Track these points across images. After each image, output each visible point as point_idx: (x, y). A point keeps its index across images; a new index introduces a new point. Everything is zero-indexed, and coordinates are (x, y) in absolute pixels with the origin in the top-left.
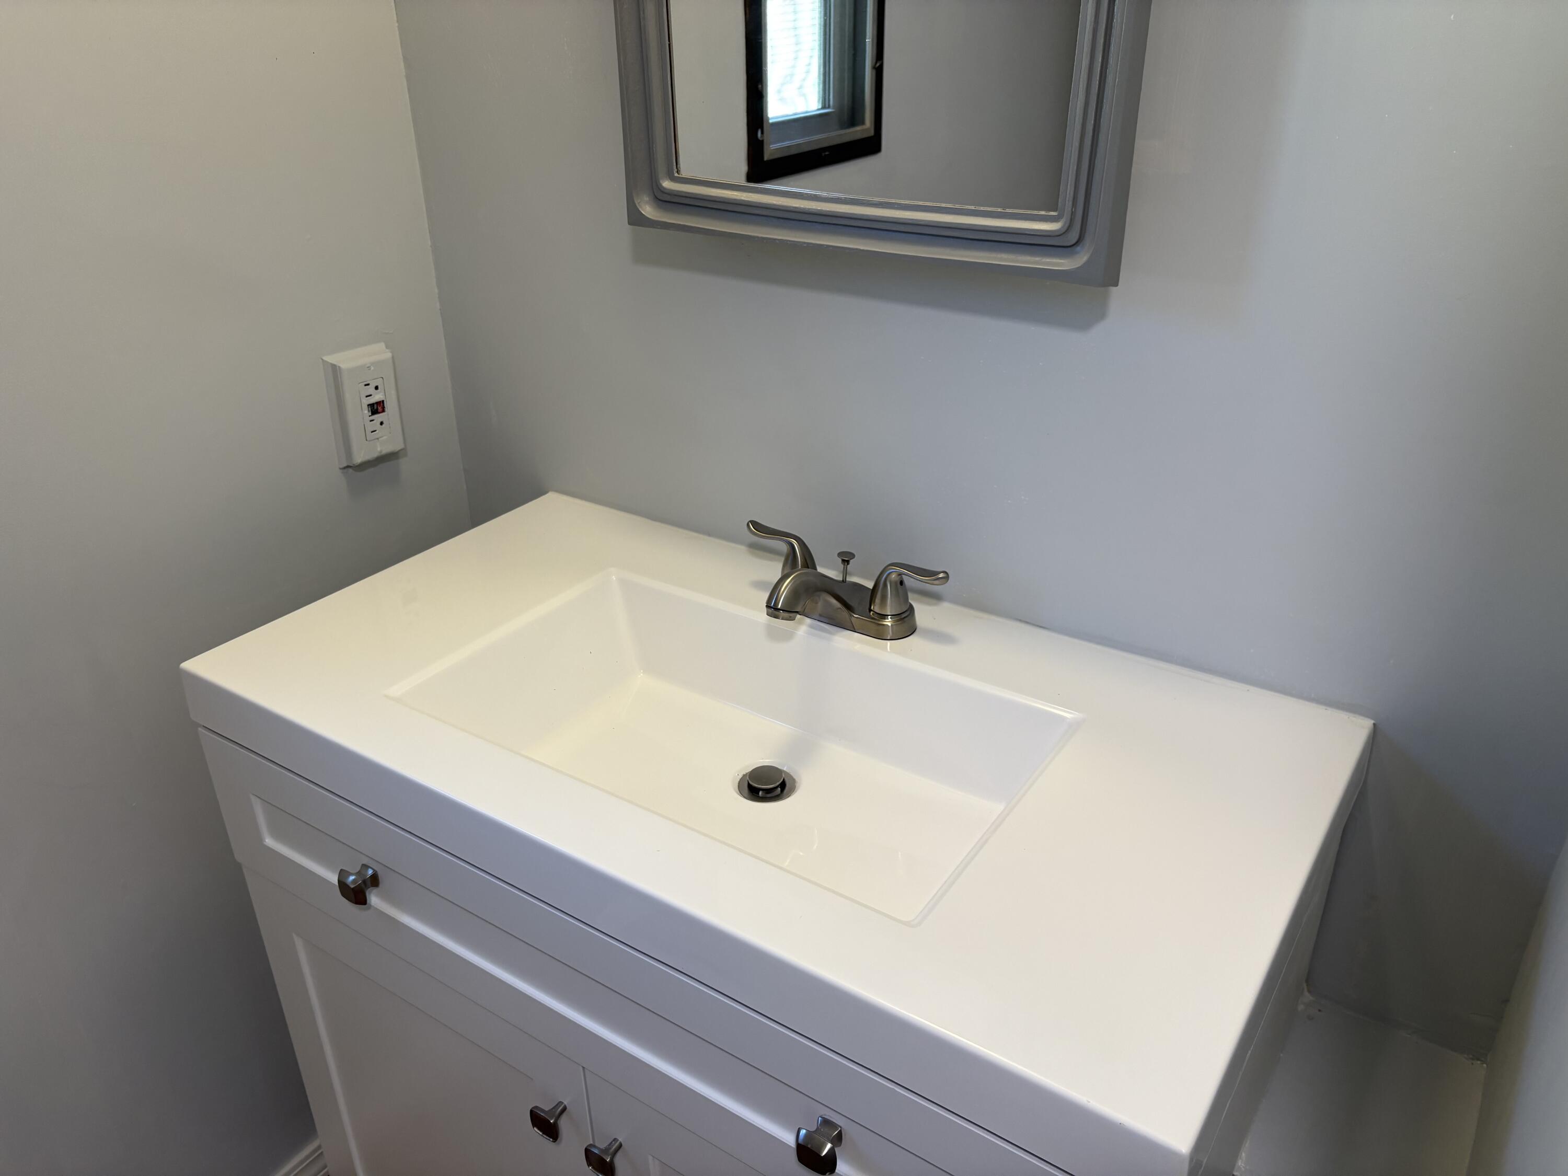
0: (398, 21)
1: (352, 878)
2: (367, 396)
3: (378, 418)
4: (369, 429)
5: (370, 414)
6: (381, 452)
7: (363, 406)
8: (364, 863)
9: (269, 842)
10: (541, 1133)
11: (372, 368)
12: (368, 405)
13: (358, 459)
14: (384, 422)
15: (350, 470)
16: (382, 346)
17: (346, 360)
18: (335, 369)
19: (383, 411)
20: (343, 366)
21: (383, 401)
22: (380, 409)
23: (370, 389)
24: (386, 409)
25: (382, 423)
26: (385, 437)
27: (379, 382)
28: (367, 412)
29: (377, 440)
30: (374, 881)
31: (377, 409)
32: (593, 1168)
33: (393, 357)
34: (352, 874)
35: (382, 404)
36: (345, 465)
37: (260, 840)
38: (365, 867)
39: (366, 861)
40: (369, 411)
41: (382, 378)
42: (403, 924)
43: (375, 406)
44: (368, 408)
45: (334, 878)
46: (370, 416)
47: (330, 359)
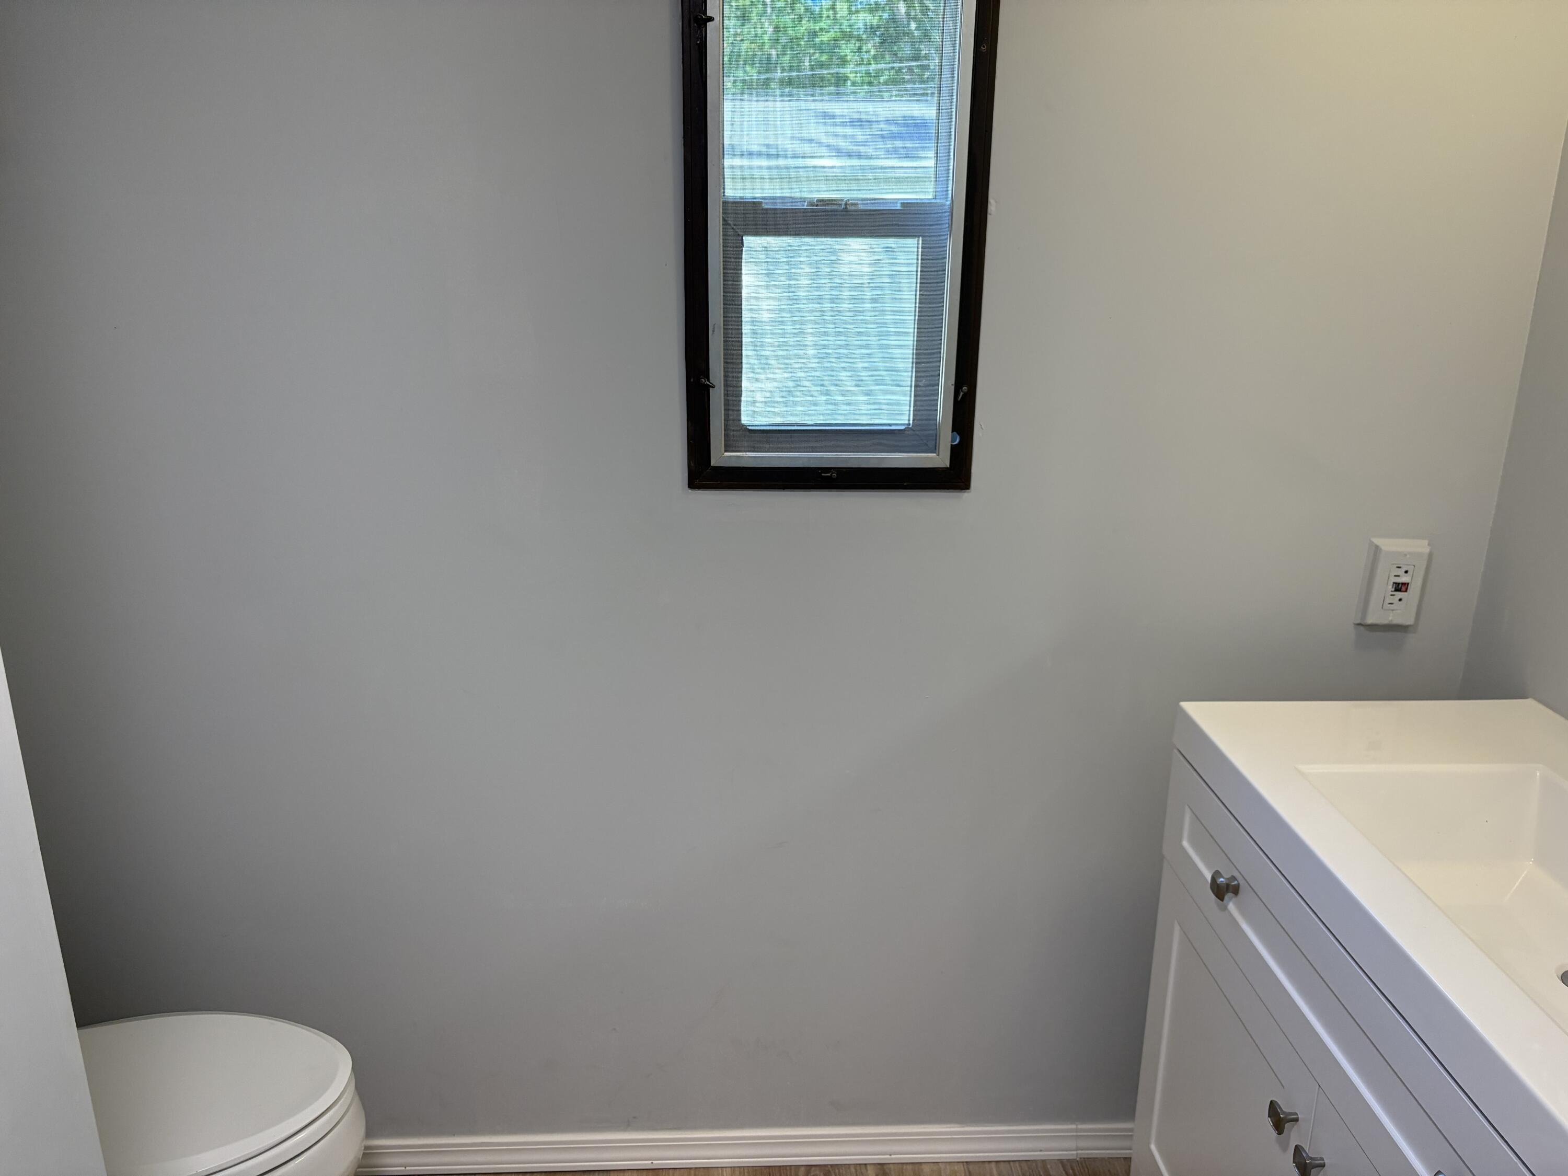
0: (1535, 305)
1: (1222, 879)
2: (1395, 576)
3: (1399, 595)
4: (1388, 600)
5: (1393, 590)
6: (1392, 620)
7: (1390, 582)
8: (1234, 875)
9: (1185, 844)
10: (1272, 1124)
11: (1408, 556)
12: (1394, 583)
13: (1370, 620)
14: (1403, 600)
15: (1362, 628)
16: (1426, 542)
17: (1387, 545)
18: (1377, 547)
19: (1406, 591)
20: (1383, 548)
21: (1408, 584)
22: (1403, 589)
23: (1401, 572)
24: (1408, 590)
25: (1400, 600)
26: (1399, 611)
27: (1410, 569)
28: (1390, 587)
29: (1391, 611)
30: (1236, 890)
31: (1401, 588)
32: (1296, 1165)
33: (1430, 555)
34: (1223, 877)
35: (1406, 586)
36: (1358, 622)
37: (1181, 840)
38: (1234, 878)
39: (1236, 874)
40: (1393, 587)
41: (1414, 566)
42: (1240, 927)
43: (1400, 585)
44: (1393, 585)
45: (1209, 877)
46: (1392, 591)
47: (1377, 541)
